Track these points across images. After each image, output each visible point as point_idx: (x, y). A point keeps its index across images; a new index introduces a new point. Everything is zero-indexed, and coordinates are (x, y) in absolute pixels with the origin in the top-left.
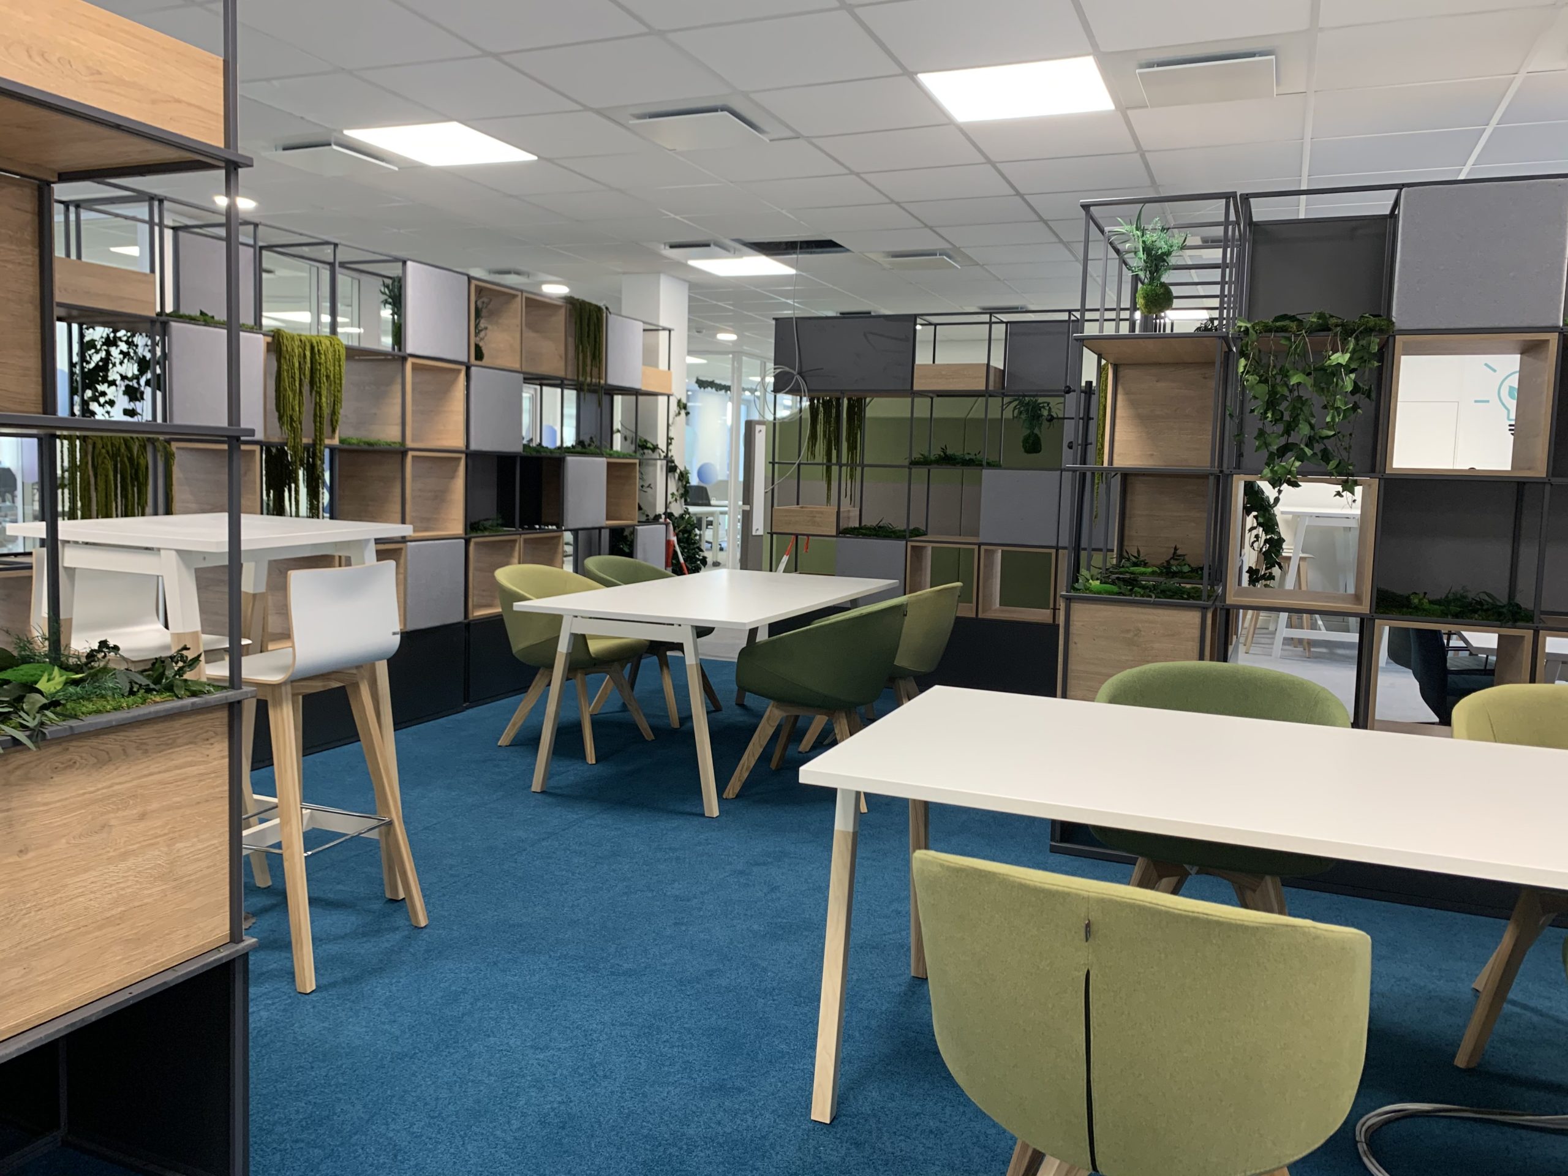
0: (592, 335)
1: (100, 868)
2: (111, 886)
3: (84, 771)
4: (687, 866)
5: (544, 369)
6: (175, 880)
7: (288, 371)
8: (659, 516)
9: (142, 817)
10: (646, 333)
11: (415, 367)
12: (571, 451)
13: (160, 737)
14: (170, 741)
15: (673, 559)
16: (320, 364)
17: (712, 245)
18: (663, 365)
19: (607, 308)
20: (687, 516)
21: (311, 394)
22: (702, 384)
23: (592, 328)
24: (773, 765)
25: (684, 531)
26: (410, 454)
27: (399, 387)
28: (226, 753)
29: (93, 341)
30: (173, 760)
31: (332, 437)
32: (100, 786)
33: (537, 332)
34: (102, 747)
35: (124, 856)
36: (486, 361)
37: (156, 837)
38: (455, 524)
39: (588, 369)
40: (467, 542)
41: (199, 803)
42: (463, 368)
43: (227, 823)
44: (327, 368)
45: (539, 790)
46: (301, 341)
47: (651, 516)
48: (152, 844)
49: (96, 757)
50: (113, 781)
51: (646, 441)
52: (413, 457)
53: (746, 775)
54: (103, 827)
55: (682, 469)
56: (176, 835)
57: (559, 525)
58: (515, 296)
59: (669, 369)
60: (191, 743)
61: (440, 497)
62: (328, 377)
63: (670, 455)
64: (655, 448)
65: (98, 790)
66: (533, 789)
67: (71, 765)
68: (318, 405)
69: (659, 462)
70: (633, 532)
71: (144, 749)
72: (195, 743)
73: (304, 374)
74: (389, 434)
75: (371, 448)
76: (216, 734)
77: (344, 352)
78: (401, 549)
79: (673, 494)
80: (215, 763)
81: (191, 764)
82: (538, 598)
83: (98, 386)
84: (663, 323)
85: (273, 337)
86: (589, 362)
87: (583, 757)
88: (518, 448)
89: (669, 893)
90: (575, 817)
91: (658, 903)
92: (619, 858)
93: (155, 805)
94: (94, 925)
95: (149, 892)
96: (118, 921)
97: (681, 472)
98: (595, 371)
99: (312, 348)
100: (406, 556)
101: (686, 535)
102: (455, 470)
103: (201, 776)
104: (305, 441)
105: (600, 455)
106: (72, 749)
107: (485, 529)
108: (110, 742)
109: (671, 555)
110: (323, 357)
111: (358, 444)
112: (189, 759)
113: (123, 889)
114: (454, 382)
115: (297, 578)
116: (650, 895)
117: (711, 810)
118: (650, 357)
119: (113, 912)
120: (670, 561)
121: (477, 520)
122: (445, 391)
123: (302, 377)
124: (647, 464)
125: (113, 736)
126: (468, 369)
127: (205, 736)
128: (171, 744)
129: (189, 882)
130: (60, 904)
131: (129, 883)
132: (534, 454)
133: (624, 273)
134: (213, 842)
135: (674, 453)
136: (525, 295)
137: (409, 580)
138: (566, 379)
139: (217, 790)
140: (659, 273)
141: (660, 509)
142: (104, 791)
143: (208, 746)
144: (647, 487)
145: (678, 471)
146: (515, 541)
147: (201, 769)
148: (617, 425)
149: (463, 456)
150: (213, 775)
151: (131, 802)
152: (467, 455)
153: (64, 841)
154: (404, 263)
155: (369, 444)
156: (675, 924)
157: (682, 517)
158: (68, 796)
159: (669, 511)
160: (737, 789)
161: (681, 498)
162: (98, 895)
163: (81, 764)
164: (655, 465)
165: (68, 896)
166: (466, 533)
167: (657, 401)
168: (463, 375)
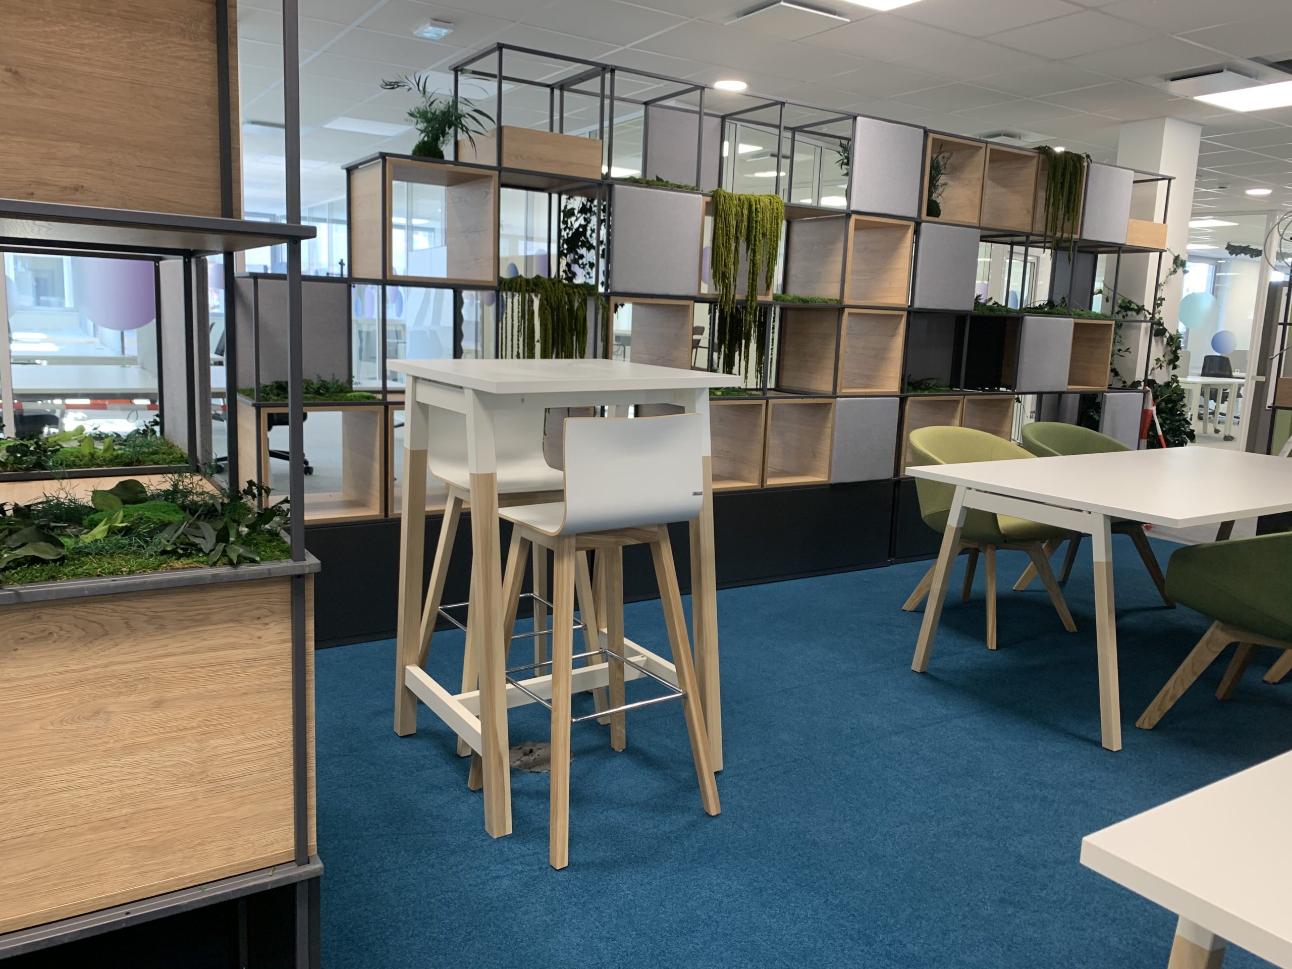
0: (1067, 185)
1: (93, 761)
2: (112, 782)
3: (65, 644)
4: (1051, 813)
5: (1011, 224)
6: (211, 782)
7: (722, 229)
8: (1139, 382)
9: (158, 704)
10: (1136, 184)
11: (859, 227)
12: (1037, 311)
13: (184, 611)
14: (200, 617)
15: (1149, 430)
16: (756, 222)
17: (1225, 70)
18: (1158, 218)
19: (1088, 156)
20: (1175, 384)
21: (747, 253)
22: (1234, 250)
23: (1068, 176)
24: (1221, 692)
25: (1169, 400)
26: (847, 311)
27: (841, 245)
28: (288, 636)
29: (573, 209)
30: (205, 639)
31: (766, 294)
32: (90, 664)
33: (1005, 186)
34: (93, 618)
35: (131, 749)
36: (942, 218)
37: (181, 730)
38: (892, 383)
39: (1059, 223)
40: (903, 401)
41: (245, 694)
42: (912, 224)
43: (290, 720)
44: (763, 226)
45: (918, 670)
46: (740, 200)
47: (1129, 383)
48: (175, 738)
49: (83, 630)
50: (111, 660)
51: (1130, 302)
52: (849, 314)
53: (1169, 705)
54: (96, 713)
55: (1173, 333)
56: (212, 729)
57: (1012, 385)
58: (978, 148)
59: (1165, 222)
60: (232, 621)
61: (880, 356)
62: (764, 235)
63: (1157, 316)
64: (1140, 309)
65: (88, 668)
66: (913, 667)
67: (46, 636)
68: (753, 263)
69: (1144, 325)
70: (1103, 397)
71: (158, 625)
72: (239, 621)
73: (741, 232)
74: (829, 291)
75: (805, 305)
76: (273, 613)
77: (783, 211)
78: (831, 403)
79: (1158, 360)
80: (271, 647)
81: (233, 647)
82: (948, 463)
83: (578, 250)
84: (1163, 172)
85: (712, 196)
86: (1061, 213)
87: (983, 638)
88: (969, 306)
89: (1011, 849)
90: (944, 712)
91: (992, 860)
92: (970, 779)
93: (177, 692)
94: (87, 826)
95: (170, 793)
96: (123, 824)
97: (1171, 336)
98: (1068, 225)
99: (750, 206)
100: (834, 412)
101: (1170, 406)
102: (896, 328)
103: (250, 662)
104: (738, 297)
105: (1069, 315)
106: (44, 618)
107: (928, 388)
108: (105, 612)
109: (1147, 426)
110: (760, 215)
111: (792, 301)
112: (232, 640)
113: (130, 787)
114: (901, 238)
115: (572, 425)
116: (986, 844)
117: (1111, 743)
118: (1142, 209)
119: (116, 814)
120: (1145, 432)
121: (919, 379)
122: (892, 250)
123: (739, 235)
124: (1129, 327)
125: (110, 606)
126: (918, 224)
127: (256, 613)
128: (200, 620)
129: (232, 786)
130: (34, 798)
131: (138, 782)
132: (987, 313)
133: (1124, 122)
134: (268, 742)
135: (1165, 314)
136: (990, 146)
137: (836, 434)
138: (1032, 234)
139: (275, 680)
140: (1164, 117)
141: (1140, 376)
142: (98, 670)
143: (260, 626)
144: (1123, 351)
145: (1167, 335)
146: (957, 402)
147: (250, 653)
148: (1098, 285)
149: (905, 314)
150: (267, 662)
151: (140, 686)
152: (909, 313)
153: (36, 725)
154: (855, 118)
155: (805, 301)
156: (1002, 901)
157: (1168, 385)
158: (41, 673)
159: (1150, 377)
160: (1156, 719)
161: (1169, 364)
162: (90, 792)
163: (60, 637)
164: (1140, 328)
165: (45, 790)
166: (902, 390)
167: (1148, 256)
168: (911, 232)
